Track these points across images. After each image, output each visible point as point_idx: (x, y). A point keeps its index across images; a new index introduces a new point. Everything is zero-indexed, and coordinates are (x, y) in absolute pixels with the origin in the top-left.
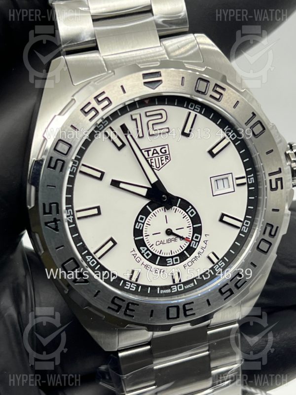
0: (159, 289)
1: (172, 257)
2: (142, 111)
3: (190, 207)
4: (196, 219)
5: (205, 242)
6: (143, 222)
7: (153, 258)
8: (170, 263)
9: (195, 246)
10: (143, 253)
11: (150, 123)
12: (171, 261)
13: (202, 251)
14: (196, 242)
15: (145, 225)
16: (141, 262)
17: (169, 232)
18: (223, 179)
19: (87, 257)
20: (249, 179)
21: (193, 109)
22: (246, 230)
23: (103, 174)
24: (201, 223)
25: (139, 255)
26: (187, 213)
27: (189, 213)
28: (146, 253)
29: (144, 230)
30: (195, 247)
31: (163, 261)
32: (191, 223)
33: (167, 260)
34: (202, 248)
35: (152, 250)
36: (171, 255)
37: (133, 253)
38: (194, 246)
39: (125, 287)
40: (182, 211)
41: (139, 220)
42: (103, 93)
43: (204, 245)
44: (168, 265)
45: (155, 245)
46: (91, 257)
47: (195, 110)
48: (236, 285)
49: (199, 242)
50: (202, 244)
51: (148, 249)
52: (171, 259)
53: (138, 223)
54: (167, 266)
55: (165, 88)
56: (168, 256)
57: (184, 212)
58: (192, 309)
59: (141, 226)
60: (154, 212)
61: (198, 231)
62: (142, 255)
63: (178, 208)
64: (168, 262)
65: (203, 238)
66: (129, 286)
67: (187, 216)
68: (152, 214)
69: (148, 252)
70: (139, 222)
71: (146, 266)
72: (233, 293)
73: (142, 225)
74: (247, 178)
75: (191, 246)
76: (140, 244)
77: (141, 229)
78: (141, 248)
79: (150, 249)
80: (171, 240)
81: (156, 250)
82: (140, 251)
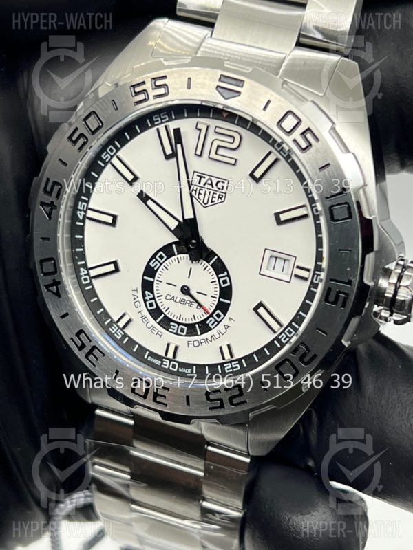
0: (147, 353)
1: (179, 324)
2: (213, 123)
3: (226, 273)
4: (226, 292)
5: (226, 327)
6: (162, 261)
7: (156, 312)
8: (174, 329)
9: (212, 324)
10: (147, 300)
11: (216, 143)
12: (176, 328)
13: (217, 336)
14: (216, 321)
15: (162, 266)
16: (139, 309)
17: (185, 290)
18: (276, 258)
19: (82, 269)
20: (315, 276)
21: (279, 149)
22: (284, 340)
23: (136, 178)
24: (230, 300)
25: (141, 298)
26: (219, 278)
27: (221, 280)
28: (150, 301)
29: (158, 272)
30: (212, 327)
31: (166, 323)
32: (218, 293)
33: (171, 323)
34: (219, 332)
35: (158, 302)
36: (177, 320)
37: (135, 293)
38: (210, 325)
39: (110, 329)
40: (213, 272)
41: (157, 257)
42: (165, 77)
43: (223, 330)
44: (170, 330)
45: (164, 296)
46: (86, 272)
47: (281, 152)
48: (231, 399)
49: (219, 322)
50: (221, 327)
51: (154, 298)
52: (176, 325)
53: (154, 260)
54: (168, 330)
55: (240, 104)
56: (174, 319)
57: (215, 276)
58: (165, 397)
59: (156, 265)
60: (179, 256)
61: (223, 308)
62: (145, 301)
63: (210, 267)
64: (172, 327)
65: (226, 321)
66: (115, 330)
67: (217, 283)
68: (175, 257)
69: (153, 301)
70: (157, 260)
71: (144, 317)
72: (224, 407)
73: (159, 265)
74: (314, 274)
75: (207, 322)
76: (147, 286)
77: (155, 268)
78: (147, 292)
79: (157, 299)
80: (185, 302)
81: (163, 304)
82: (144, 295)
